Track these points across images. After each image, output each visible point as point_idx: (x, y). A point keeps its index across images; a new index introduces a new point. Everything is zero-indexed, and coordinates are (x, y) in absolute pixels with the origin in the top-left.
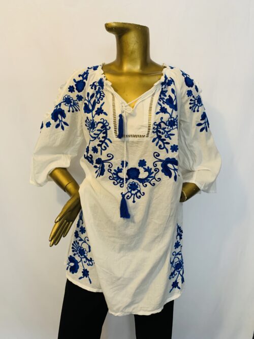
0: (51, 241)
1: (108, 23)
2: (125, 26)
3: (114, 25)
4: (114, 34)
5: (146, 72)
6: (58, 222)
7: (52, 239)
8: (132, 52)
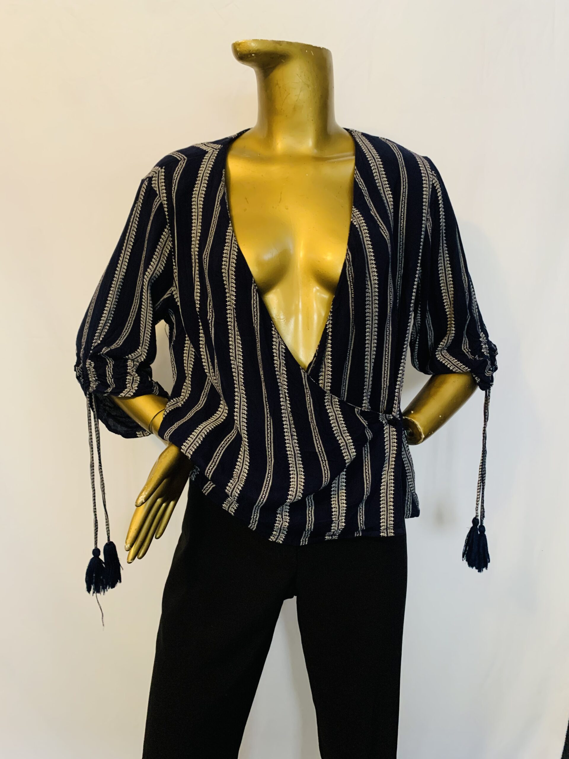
0: (129, 550)
1: (239, 42)
2: (279, 48)
3: (254, 46)
4: (252, 66)
5: (327, 154)
6: (143, 503)
7: (131, 546)
8: (295, 109)
